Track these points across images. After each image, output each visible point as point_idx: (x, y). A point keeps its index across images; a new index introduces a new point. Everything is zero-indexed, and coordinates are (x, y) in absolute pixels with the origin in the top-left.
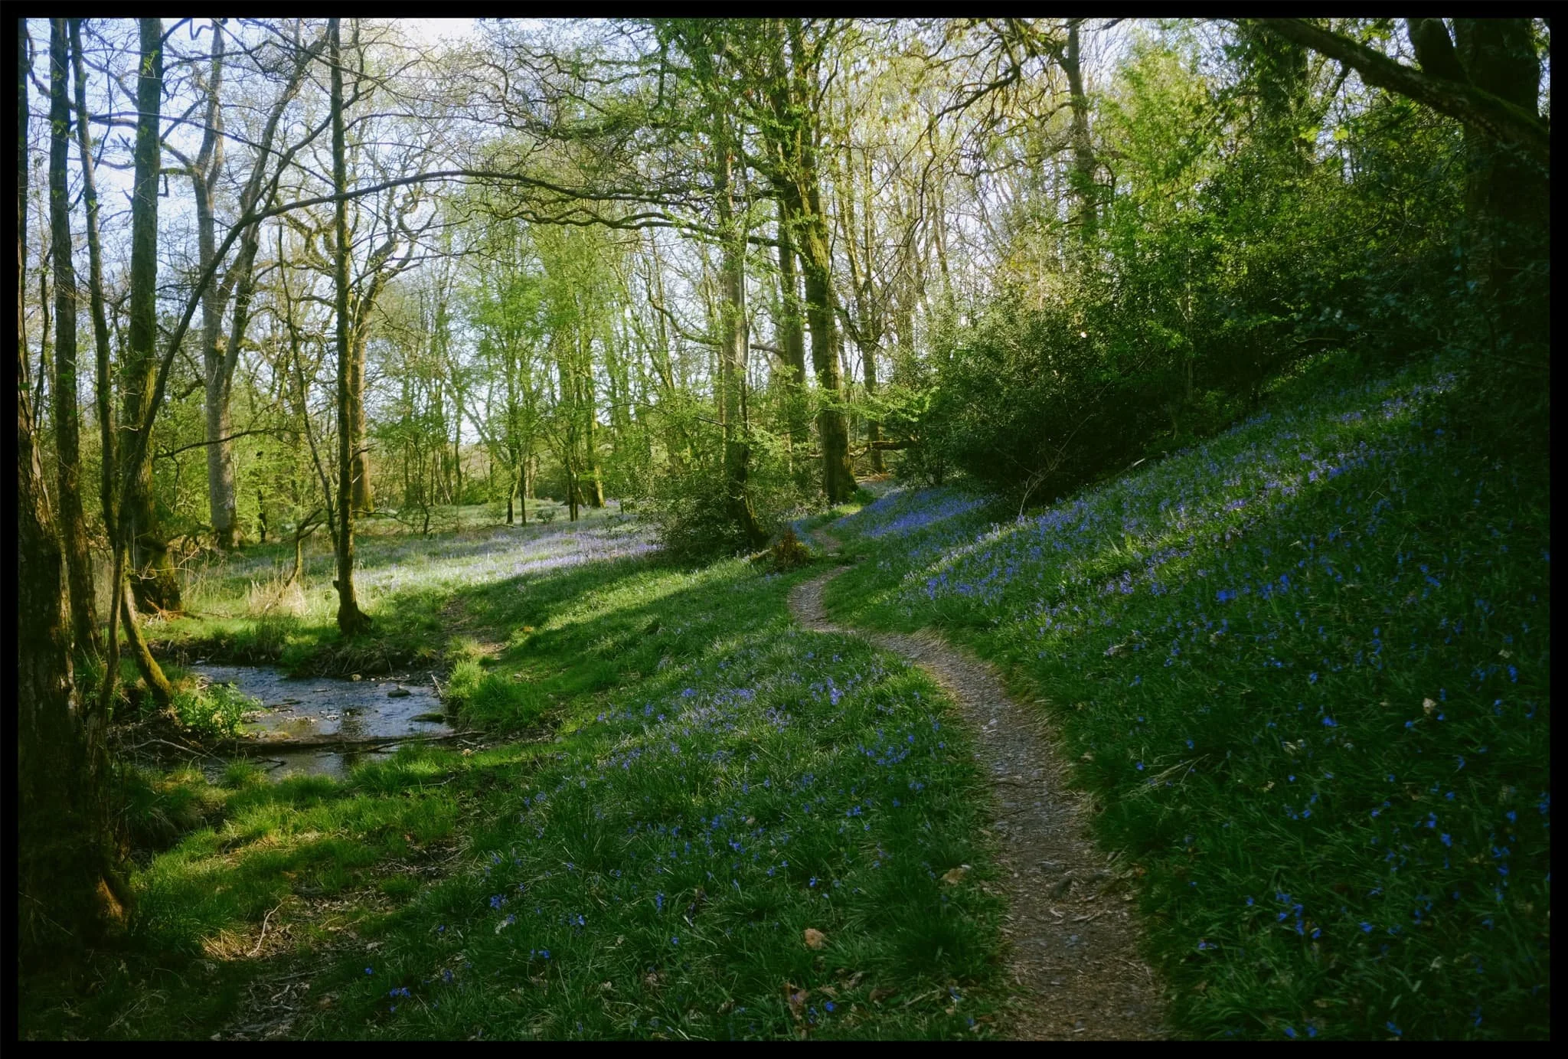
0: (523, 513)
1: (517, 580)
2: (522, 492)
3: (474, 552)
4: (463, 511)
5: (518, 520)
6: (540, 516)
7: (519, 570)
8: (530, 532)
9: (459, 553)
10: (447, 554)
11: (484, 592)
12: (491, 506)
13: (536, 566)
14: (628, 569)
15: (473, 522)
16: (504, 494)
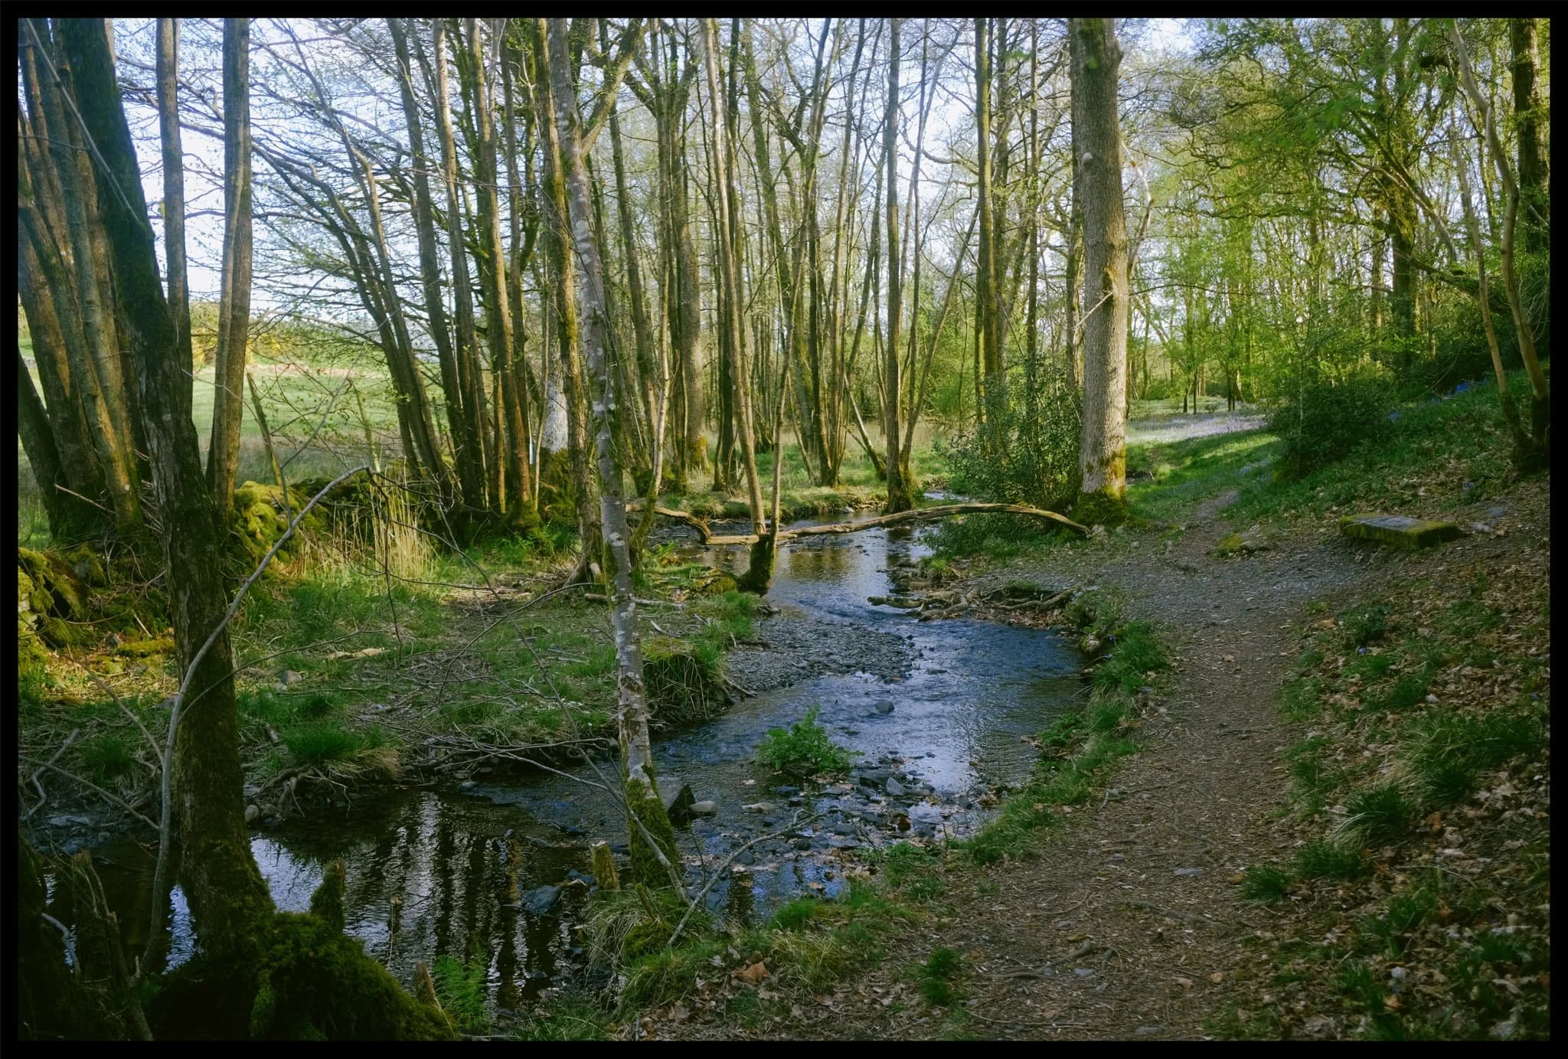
0: (1195, 407)
1: (1189, 440)
2: (1194, 392)
3: (1162, 428)
4: (1155, 404)
5: (1190, 411)
6: (1207, 408)
7: (1190, 435)
8: (1198, 417)
9: (1154, 428)
10: (1146, 428)
11: (1171, 446)
12: (1173, 400)
13: (1200, 434)
14: (1249, 434)
15: (1159, 412)
16: (1182, 393)
